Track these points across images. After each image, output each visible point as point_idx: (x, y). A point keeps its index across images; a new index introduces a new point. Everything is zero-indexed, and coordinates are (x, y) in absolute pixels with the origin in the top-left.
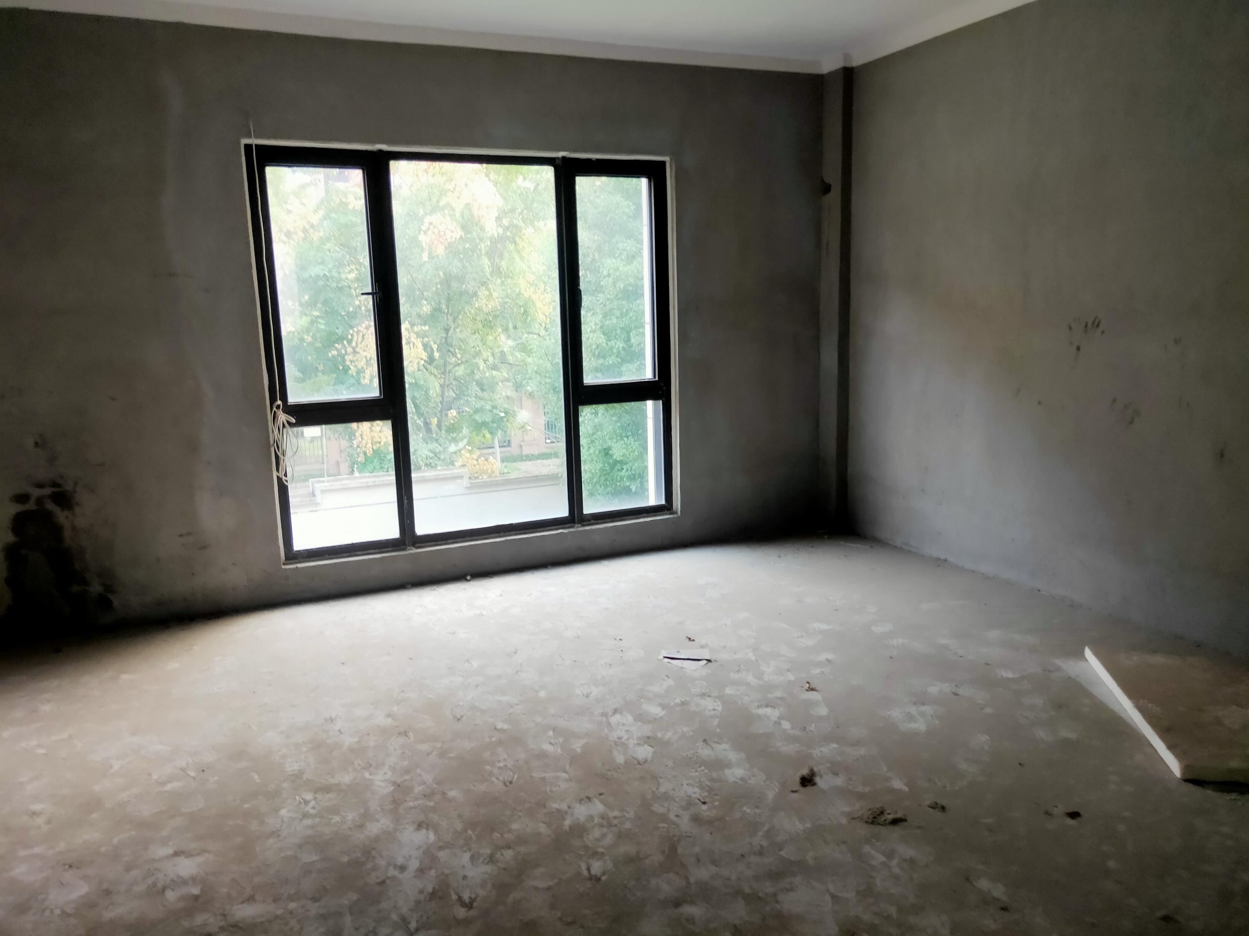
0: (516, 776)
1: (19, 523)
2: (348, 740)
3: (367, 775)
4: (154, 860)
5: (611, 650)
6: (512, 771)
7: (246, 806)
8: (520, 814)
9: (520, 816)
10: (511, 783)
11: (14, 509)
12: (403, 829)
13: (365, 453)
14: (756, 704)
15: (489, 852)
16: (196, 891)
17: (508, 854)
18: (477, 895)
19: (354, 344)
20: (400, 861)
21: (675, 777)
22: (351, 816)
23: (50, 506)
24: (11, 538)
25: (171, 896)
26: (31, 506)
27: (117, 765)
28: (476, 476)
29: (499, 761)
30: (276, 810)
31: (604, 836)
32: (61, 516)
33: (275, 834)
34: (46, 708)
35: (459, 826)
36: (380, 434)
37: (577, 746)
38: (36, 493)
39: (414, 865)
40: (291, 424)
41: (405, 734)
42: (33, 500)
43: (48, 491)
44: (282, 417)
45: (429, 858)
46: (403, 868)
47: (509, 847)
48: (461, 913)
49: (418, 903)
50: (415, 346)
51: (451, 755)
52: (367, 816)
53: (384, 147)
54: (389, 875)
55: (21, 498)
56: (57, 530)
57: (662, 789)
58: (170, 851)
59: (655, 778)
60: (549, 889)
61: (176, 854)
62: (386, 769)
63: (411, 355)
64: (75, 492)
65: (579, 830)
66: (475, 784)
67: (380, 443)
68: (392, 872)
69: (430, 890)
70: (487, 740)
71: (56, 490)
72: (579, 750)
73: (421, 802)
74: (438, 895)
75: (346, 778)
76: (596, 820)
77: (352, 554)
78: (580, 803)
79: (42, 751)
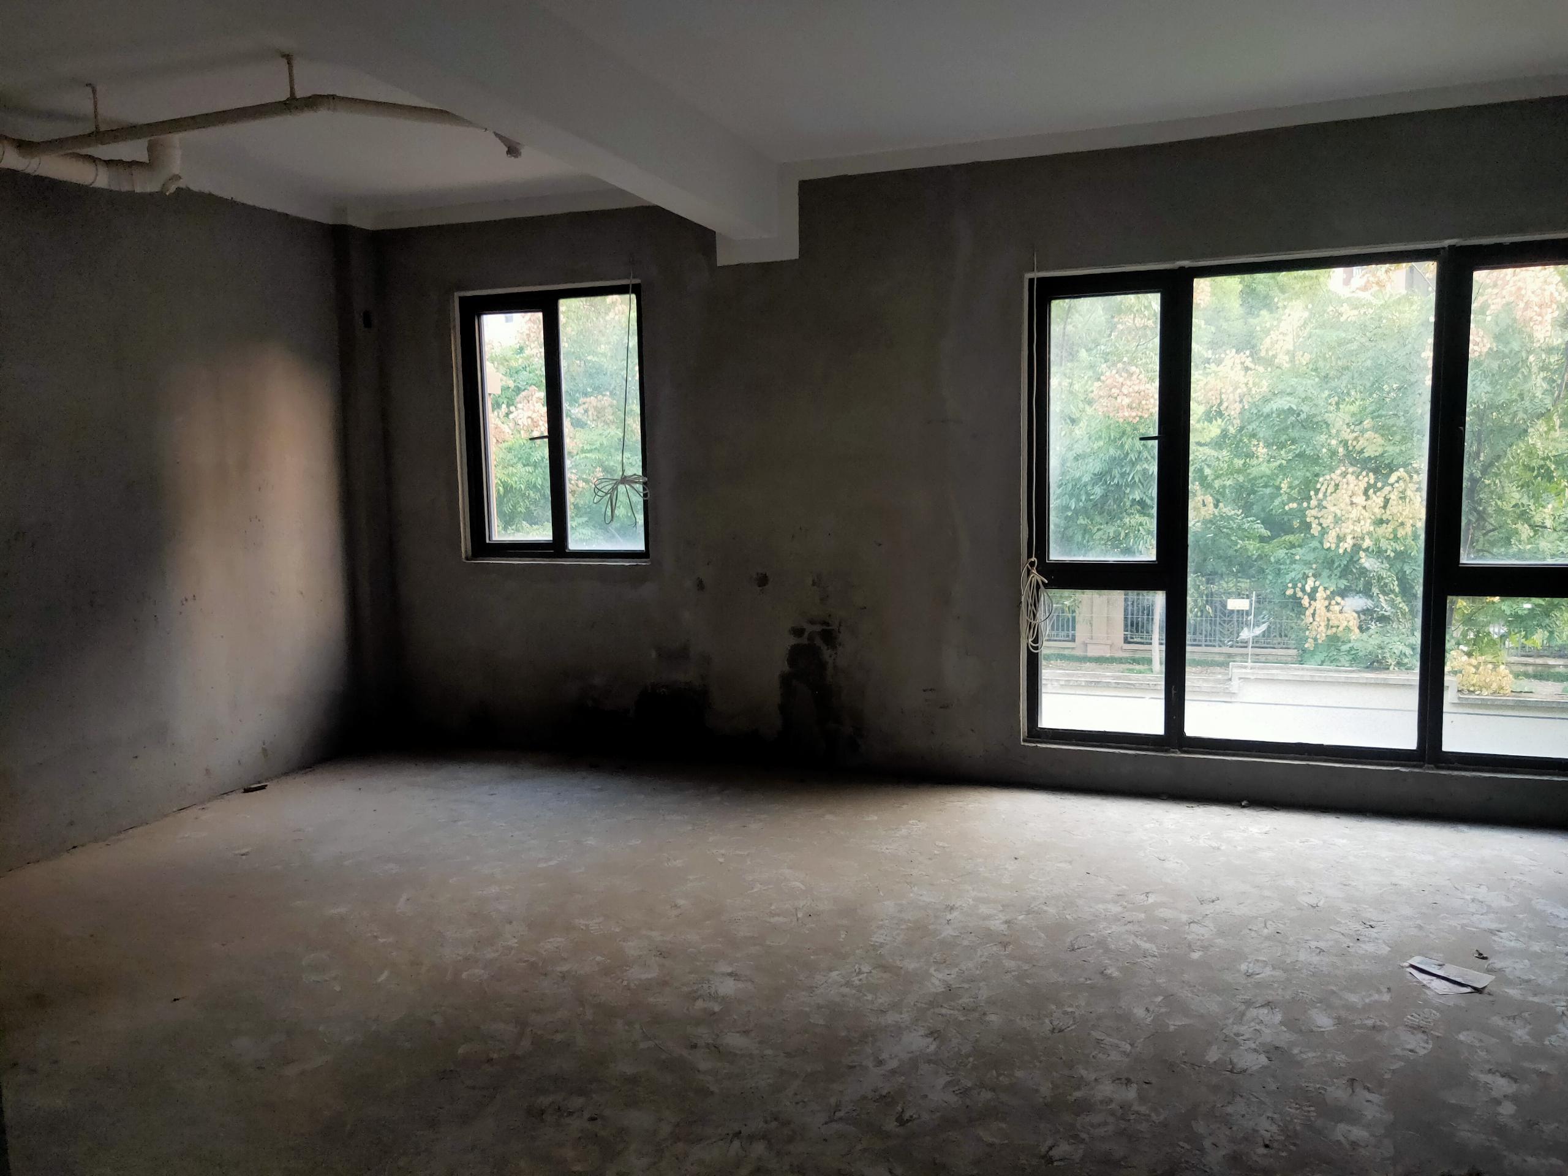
0: (1073, 1027)
1: (795, 654)
2: (948, 932)
3: (932, 970)
4: (713, 972)
5: (1343, 934)
6: (1074, 1021)
7: (812, 957)
8: (1038, 1064)
9: (1035, 1066)
10: (1061, 1031)
11: (792, 641)
12: (915, 1030)
13: (1315, 639)
14: (1487, 1067)
15: (969, 1085)
16: (717, 1009)
17: (987, 1095)
18: (919, 1117)
19: (1320, 495)
20: (884, 1056)
21: (1262, 1103)
22: (883, 999)
23: (818, 642)
24: (786, 668)
25: (700, 1004)
26: (804, 641)
27: (758, 887)
28: (1472, 689)
29: (1071, 1006)
30: (831, 970)
31: (1106, 1124)
32: (827, 653)
33: (811, 989)
34: (754, 826)
35: (966, 1049)
36: (1339, 615)
37: (1175, 1023)
38: (809, 628)
39: (893, 1064)
40: (1046, 586)
41: (1005, 945)
42: (806, 634)
43: (818, 628)
44: (1036, 577)
45: (913, 1063)
46: (880, 1063)
47: (993, 1090)
48: (891, 1125)
49: (864, 1098)
50: (1411, 502)
51: (1028, 981)
52: (896, 1006)
53: (1186, 263)
54: (863, 1064)
55: (798, 632)
56: (822, 665)
57: (1230, 1109)
58: (729, 970)
59: (1234, 1093)
60: (991, 1145)
61: (730, 974)
62: (955, 971)
63: (1404, 513)
64: (839, 632)
65: (1083, 1107)
66: (1024, 1018)
67: (1338, 627)
68: (870, 1063)
69: (884, 1092)
70: (1082, 980)
71: (825, 627)
72: (1172, 1028)
73: (956, 1012)
74: (886, 1100)
75: (911, 965)
76: (1113, 1106)
77: (1103, 744)
78: (1113, 1081)
79: (721, 860)
